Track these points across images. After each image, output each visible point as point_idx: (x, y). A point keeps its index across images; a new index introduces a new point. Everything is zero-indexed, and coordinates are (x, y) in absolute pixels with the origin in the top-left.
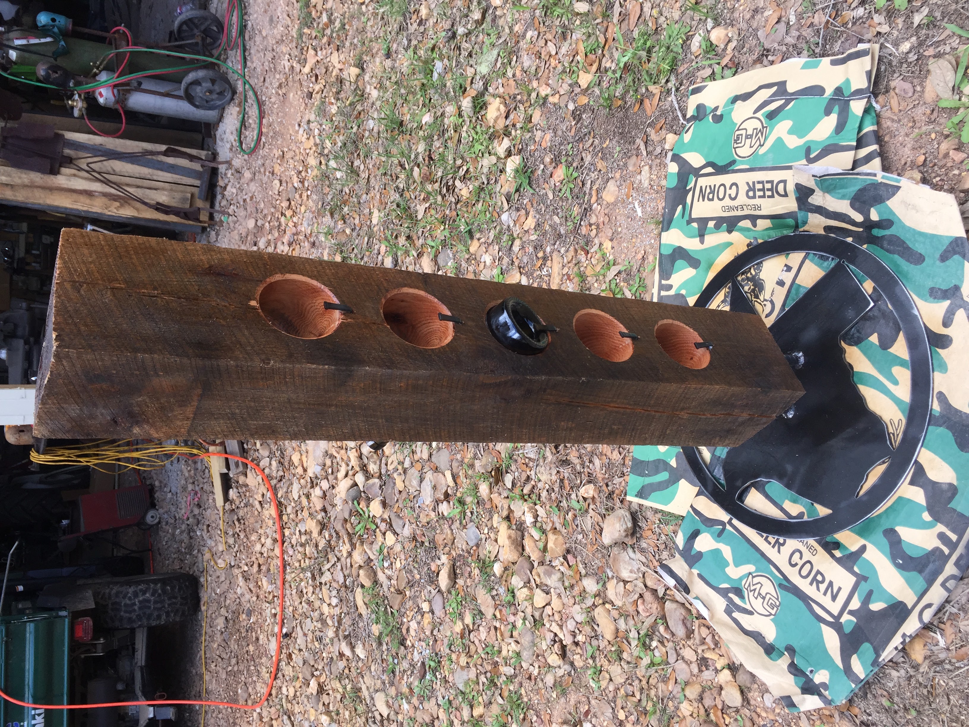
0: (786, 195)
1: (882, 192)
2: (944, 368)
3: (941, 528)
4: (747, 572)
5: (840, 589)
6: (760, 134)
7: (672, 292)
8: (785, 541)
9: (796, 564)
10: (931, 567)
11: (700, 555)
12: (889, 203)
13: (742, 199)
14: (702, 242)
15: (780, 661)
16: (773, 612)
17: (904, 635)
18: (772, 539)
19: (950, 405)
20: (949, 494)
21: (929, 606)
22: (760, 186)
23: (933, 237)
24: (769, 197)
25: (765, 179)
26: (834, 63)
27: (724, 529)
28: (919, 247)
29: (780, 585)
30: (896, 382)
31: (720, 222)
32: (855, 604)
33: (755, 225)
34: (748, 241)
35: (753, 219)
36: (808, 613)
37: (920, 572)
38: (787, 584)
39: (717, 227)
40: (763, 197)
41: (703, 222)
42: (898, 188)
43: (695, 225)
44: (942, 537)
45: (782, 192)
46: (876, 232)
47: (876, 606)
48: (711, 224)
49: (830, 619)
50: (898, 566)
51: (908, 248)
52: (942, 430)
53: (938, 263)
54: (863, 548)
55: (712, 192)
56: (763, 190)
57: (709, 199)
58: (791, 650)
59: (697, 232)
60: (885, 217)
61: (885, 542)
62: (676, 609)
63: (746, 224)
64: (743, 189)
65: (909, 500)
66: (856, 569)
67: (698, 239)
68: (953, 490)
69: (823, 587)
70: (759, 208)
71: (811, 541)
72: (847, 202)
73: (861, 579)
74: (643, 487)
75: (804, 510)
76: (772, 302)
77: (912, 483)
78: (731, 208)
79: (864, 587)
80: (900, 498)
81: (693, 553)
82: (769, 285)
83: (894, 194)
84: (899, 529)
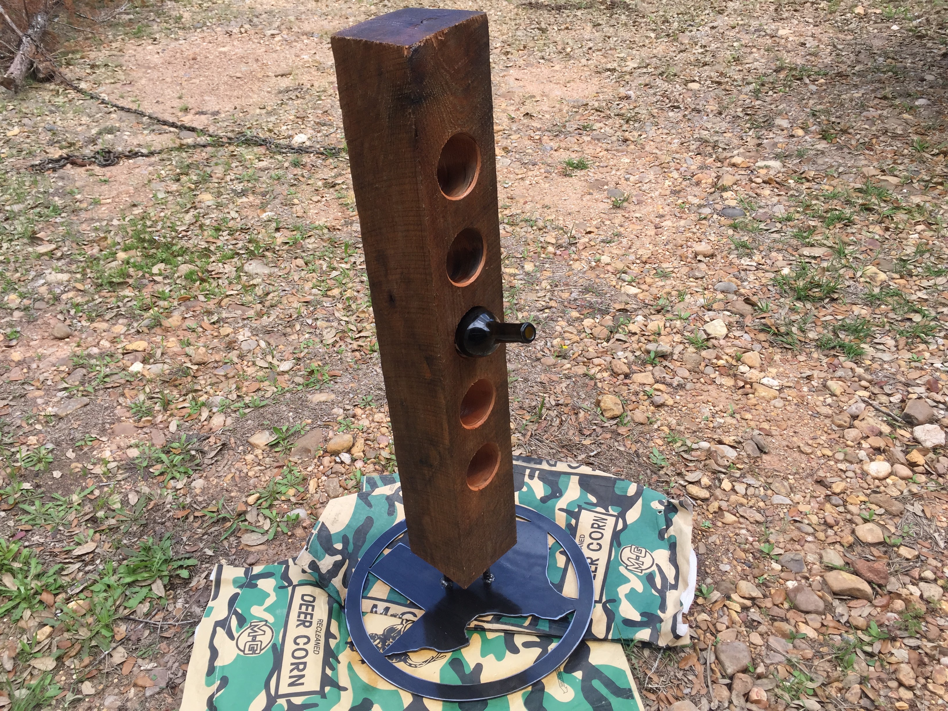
0: (314, 598)
1: (323, 534)
3: (526, 479)
4: (626, 571)
9: (598, 544)
10: (551, 478)
11: (643, 615)
12: (331, 533)
13: (310, 632)
14: (345, 689)
17: (594, 470)
21: (569, 466)
22: (302, 616)
24: (313, 610)
26: (215, 598)
27: (608, 603)
28: (362, 519)
29: (619, 547)
31: (328, 664)
32: (600, 510)
33: (335, 637)
34: (348, 649)
35: (329, 635)
37: (557, 483)
38: (615, 543)
39: (332, 668)
40: (312, 615)
41: (326, 681)
42: (323, 523)
43: (327, 689)
44: (531, 477)
46: (350, 548)
47: (594, 500)
48: (329, 672)
49: (621, 520)
50: (561, 495)
51: (362, 526)
53: (372, 510)
54: (561, 510)
56: (306, 614)
58: (661, 534)
61: (550, 502)
64: (302, 631)
67: (342, 693)
70: (321, 620)
73: (581, 508)
76: (403, 614)
78: (317, 644)
79: (585, 506)
83: (326, 528)
84: (539, 498)
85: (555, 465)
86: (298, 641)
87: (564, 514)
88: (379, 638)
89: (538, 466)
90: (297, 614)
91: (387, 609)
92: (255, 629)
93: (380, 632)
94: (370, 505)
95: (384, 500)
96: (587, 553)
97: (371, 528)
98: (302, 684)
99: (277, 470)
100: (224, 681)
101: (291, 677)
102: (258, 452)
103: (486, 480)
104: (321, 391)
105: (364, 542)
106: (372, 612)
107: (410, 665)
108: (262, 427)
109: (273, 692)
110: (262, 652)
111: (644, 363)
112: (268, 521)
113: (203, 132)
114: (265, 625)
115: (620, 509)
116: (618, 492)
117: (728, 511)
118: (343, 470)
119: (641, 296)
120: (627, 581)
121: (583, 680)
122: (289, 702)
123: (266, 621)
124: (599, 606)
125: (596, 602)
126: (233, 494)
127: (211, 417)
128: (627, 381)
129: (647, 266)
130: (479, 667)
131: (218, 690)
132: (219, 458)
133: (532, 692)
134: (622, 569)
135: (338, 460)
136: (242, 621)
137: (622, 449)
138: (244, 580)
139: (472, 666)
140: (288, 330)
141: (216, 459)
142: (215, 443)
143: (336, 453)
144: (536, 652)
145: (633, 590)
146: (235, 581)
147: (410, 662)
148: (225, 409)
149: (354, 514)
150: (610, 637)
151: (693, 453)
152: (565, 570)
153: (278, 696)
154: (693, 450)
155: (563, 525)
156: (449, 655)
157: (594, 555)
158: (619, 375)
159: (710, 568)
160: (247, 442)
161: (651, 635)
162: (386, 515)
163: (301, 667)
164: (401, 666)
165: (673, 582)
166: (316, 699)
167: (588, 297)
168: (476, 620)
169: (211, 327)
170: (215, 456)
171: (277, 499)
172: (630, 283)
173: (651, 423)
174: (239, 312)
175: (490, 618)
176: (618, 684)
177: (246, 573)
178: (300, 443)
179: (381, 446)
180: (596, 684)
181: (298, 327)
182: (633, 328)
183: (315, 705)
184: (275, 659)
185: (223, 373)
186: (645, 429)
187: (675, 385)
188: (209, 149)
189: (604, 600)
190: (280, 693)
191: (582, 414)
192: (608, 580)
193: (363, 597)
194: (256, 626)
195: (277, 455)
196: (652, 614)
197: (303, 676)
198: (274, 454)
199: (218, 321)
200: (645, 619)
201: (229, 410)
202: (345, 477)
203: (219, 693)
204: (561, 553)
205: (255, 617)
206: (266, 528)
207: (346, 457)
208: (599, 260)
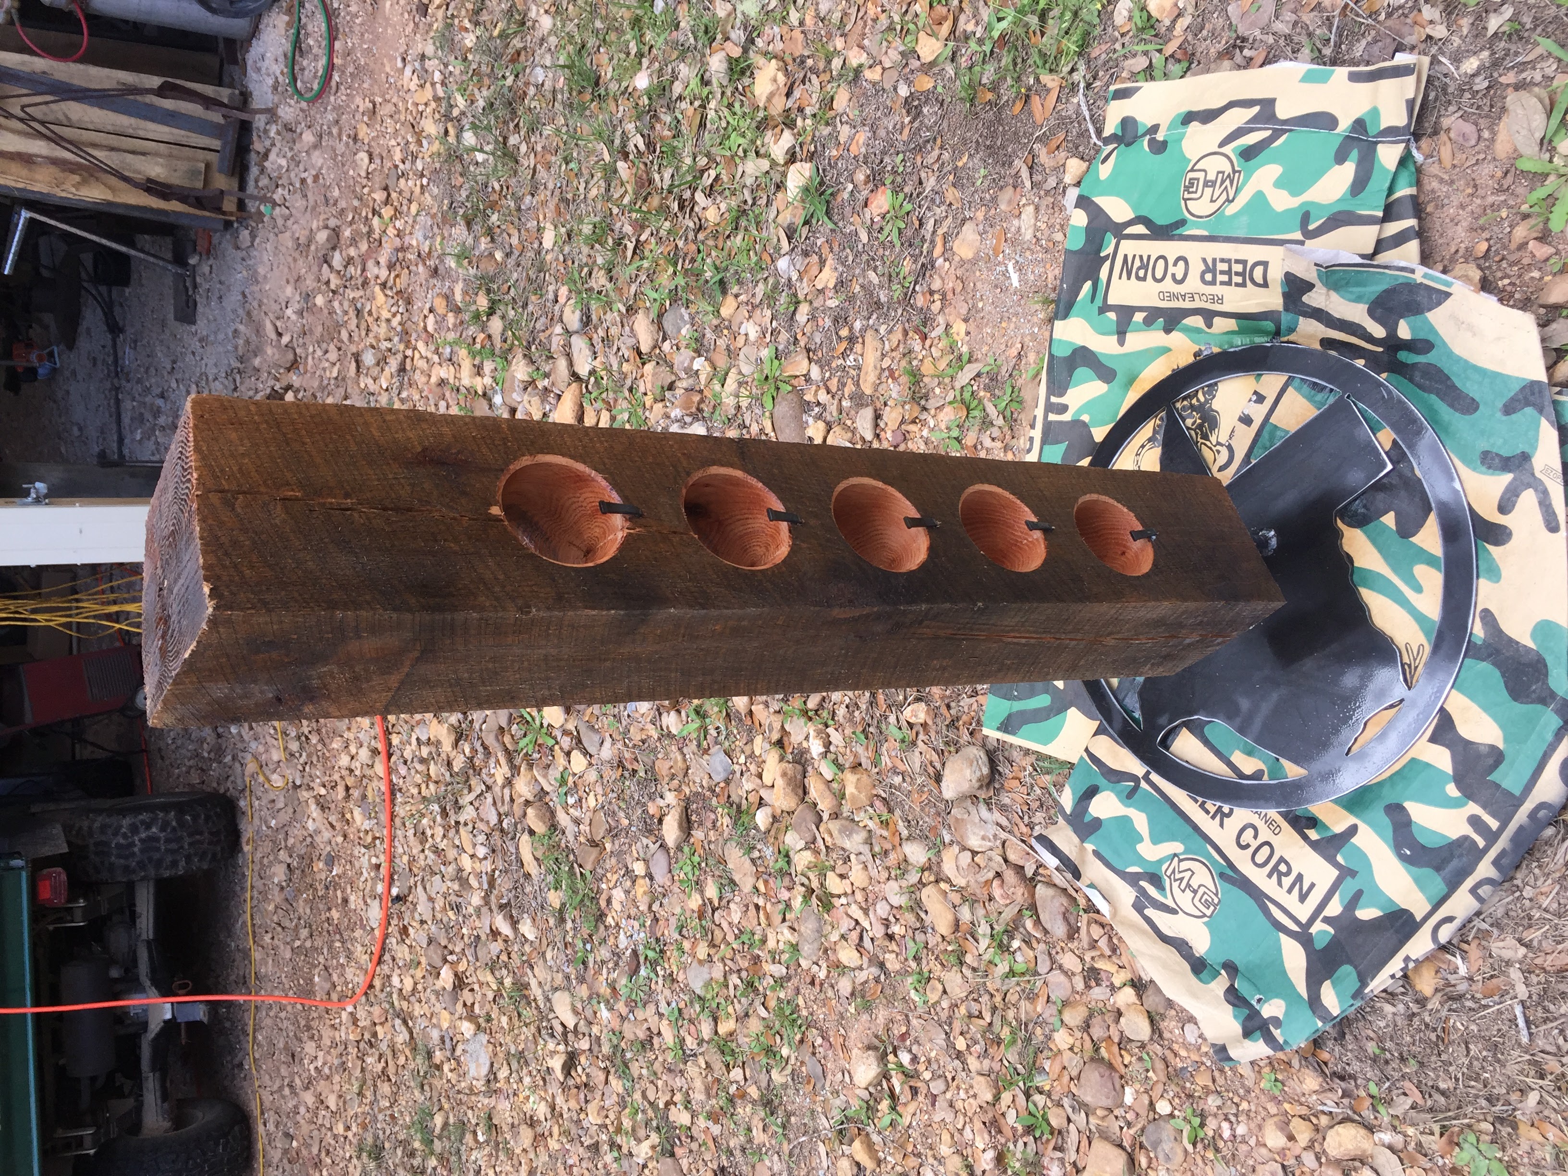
0: (1265, 285)
1: (1421, 298)
2: (1495, 574)
3: (1473, 809)
4: (1172, 852)
5: (1312, 885)
6: (1228, 182)
7: (1067, 417)
8: (1231, 811)
9: (1248, 846)
10: (1455, 864)
11: (1097, 823)
12: (1429, 315)
13: (1193, 283)
14: (1121, 342)
15: (1213, 985)
16: (1208, 912)
17: (1407, 959)
18: (1211, 806)
19: (1501, 631)
20: (1491, 761)
21: (1449, 919)
22: (1224, 267)
23: (1496, 376)
24: (1237, 285)
25: (1233, 256)
26: (1354, 78)
27: (1137, 787)
28: (1471, 388)
29: (1222, 875)
30: (1418, 589)
31: (1153, 315)
32: (1334, 908)
33: (1209, 325)
34: (1196, 348)
35: (1209, 316)
36: (1261, 916)
37: (1438, 869)
38: (1231, 873)
39: (1148, 322)
40: (1229, 283)
41: (1126, 313)
42: (1448, 295)
43: (1112, 315)
44: (1475, 821)
45: (1258, 278)
46: (1404, 356)
47: (1366, 913)
48: (1139, 317)
49: (1295, 928)
50: (1403, 857)
51: (1454, 387)
52: (1485, 667)
53: (1499, 415)
54: (1353, 830)
55: (1144, 266)
56: (1229, 272)
57: (1138, 278)
58: (1231, 968)
59: (1114, 328)
60: (1422, 336)
61: (1386, 821)
62: (1053, 897)
63: (1197, 321)
64: (1197, 267)
65: (1428, 765)
66: (1339, 858)
67: (1115, 338)
68: (1496, 757)
69: (1287, 881)
70: (1220, 300)
71: (1273, 813)
72: (1363, 308)
73: (1346, 873)
74: (1010, 716)
75: (1263, 767)
76: (1230, 448)
77: (1433, 739)
78: (1174, 296)
79: (1350, 886)
80: (1413, 760)
81: (1087, 819)
82: (1227, 421)
83: (1439, 304)
84: (1409, 805)
85: (1473, 891)
86: (1181, 264)
89: (1492, 854)
90: (1228, 256)
91: (1246, 420)
93: (1216, 405)
94: (1509, 409)
95: (1522, 447)
97: (1451, 406)
98: (1122, 277)
101: (1133, 257)
106: (1255, 392)
107: (1143, 446)
109: (1127, 230)
110: (1183, 202)
114: (1225, 200)
115: (1319, 944)
120: (1154, 841)
123: (1232, 200)
134: (1178, 848)
136: (1253, 151)
149: (1483, 371)
152: (1224, 759)
153: (1120, 239)
157: (1229, 825)
163: (1142, 273)
165: (1147, 914)
184: (1168, 227)
189: (1143, 785)
190: (1122, 242)
192: (1173, 814)
194: (1233, 181)
197: (1130, 278)
205: (1248, 176)
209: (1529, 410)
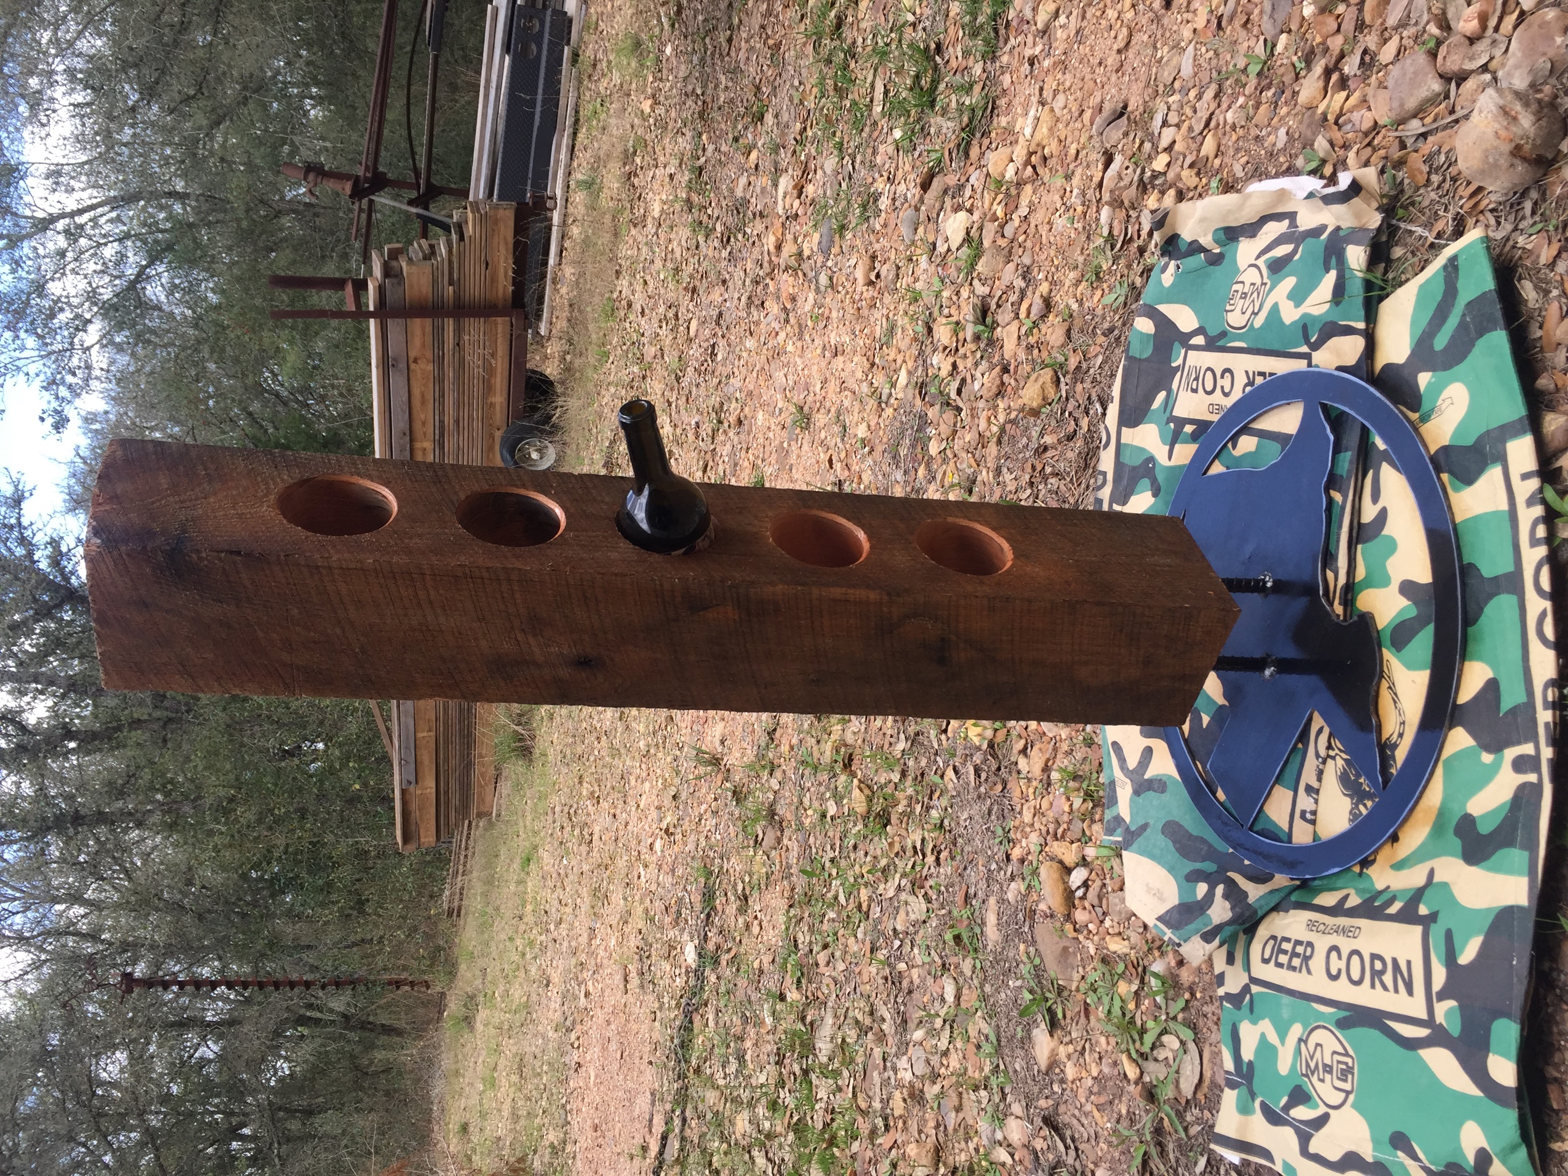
1: (1174, 918)
7: (1511, 753)
9: (1222, 377)
10: (1125, 481)
12: (1177, 903)
13: (1322, 943)
14: (1431, 873)
16: (1234, 288)
24: (1288, 940)
27: (1309, 340)
28: (1164, 843)
31: (1382, 910)
37: (1134, 468)
38: (1221, 343)
39: (1392, 900)
41: (1410, 913)
42: (1159, 919)
43: (1423, 909)
46: (1209, 867)
47: (1161, 398)
48: (1395, 908)
49: (1192, 341)
50: (1151, 458)
51: (1174, 843)
54: (1171, 455)
56: (1295, 954)
60: (1188, 886)
61: (1160, 478)
63: (1352, 902)
64: (1317, 963)
66: (1173, 426)
67: (1437, 879)
73: (1170, 418)
78: (1344, 931)
82: (1331, 788)
83: (1167, 912)
84: (1153, 501)
85: (1104, 474)
86: (1334, 972)
87: (1177, 447)
88: (1357, 807)
90: (1291, 973)
91: (1309, 789)
92: (1312, 1065)
93: (1346, 804)
94: (1144, 827)
95: (1140, 800)
96: (1237, 395)
97: (1181, 826)
98: (1409, 963)
99: (1092, 1018)
100: (1400, 1141)
101: (1396, 991)
102: (1062, 1051)
103: (1002, 549)
104: (983, 923)
105: (1203, 840)
106: (1313, 822)
107: (1401, 735)
108: (1027, 1040)
109: (1422, 1032)
110: (1351, 1052)
111: (991, 342)
112: (1165, 1039)
113: (668, 1122)
114: (1306, 1042)
115: (1177, 345)
116: (1147, 353)
117: (1199, 151)
118: (1098, 883)
119: (910, 364)
120: (1275, 308)
121: (1433, 369)
122: (1443, 995)
123: (1300, 1040)
124: (1318, 357)
125: (1310, 365)
126: (1124, 1112)
127: (1009, 1145)
128: (1012, 368)
129: (877, 361)
130: (1408, 588)
131: (1415, 1158)
132: (1068, 1133)
133: (1451, 473)
134: (1259, 322)
135: (1080, 893)
136: (1299, 1096)
137: (1100, 359)
138: (1244, 1089)
139: (1404, 602)
140: (905, 984)
141: (1069, 1141)
142: (1045, 1139)
143: (1069, 895)
144: (1387, 471)
145: (1290, 297)
146: (1244, 1110)
147: (1395, 736)
148: (1000, 1116)
149: (1152, 857)
150: (1361, 325)
151: (1116, 233)
152: (1263, 434)
153: (1429, 1022)
154: (1110, 233)
155: (1192, 448)
156: (1388, 654)
157: (1241, 380)
158: (1003, 383)
159: (1282, 164)
160: (1047, 1074)
161: (1358, 244)
162: (1165, 797)
163: (1378, 965)
164: (1401, 755)
165: (1286, 222)
166: (1437, 931)
167: (903, 451)
168: (1331, 604)
169: (892, 1131)
170: (1063, 1140)
171: (1133, 1017)
172: (893, 385)
173: (1071, 316)
174: (875, 1074)
175: (1330, 575)
176: (1439, 297)
177: (1232, 1085)
178: (1053, 970)
179: (1067, 809)
180: (1440, 342)
181: (902, 966)
182: (946, 368)
183: (1449, 935)
184: (1362, 1024)
185: (953, 1114)
186: (1078, 323)
187: (1023, 285)
188: (688, 1114)
189: (1305, 349)
190: (1424, 1016)
191: (1048, 439)
192: (1276, 347)
193: (1290, 841)
194: (1308, 1065)
195: (1069, 1014)
196: (1326, 248)
197: (1395, 961)
198: (1068, 1021)
199: (886, 1119)
200: (1333, 261)
201: (1002, 1106)
202: (1108, 881)
203: (1421, 1155)
204: (1234, 447)
205: (1293, 1066)
206: (1176, 1044)
207: (1078, 877)
208: (863, 440)
209: (1133, 828)
